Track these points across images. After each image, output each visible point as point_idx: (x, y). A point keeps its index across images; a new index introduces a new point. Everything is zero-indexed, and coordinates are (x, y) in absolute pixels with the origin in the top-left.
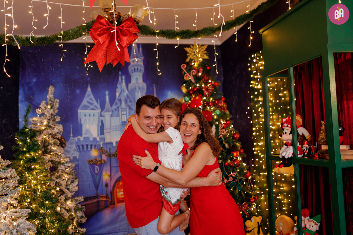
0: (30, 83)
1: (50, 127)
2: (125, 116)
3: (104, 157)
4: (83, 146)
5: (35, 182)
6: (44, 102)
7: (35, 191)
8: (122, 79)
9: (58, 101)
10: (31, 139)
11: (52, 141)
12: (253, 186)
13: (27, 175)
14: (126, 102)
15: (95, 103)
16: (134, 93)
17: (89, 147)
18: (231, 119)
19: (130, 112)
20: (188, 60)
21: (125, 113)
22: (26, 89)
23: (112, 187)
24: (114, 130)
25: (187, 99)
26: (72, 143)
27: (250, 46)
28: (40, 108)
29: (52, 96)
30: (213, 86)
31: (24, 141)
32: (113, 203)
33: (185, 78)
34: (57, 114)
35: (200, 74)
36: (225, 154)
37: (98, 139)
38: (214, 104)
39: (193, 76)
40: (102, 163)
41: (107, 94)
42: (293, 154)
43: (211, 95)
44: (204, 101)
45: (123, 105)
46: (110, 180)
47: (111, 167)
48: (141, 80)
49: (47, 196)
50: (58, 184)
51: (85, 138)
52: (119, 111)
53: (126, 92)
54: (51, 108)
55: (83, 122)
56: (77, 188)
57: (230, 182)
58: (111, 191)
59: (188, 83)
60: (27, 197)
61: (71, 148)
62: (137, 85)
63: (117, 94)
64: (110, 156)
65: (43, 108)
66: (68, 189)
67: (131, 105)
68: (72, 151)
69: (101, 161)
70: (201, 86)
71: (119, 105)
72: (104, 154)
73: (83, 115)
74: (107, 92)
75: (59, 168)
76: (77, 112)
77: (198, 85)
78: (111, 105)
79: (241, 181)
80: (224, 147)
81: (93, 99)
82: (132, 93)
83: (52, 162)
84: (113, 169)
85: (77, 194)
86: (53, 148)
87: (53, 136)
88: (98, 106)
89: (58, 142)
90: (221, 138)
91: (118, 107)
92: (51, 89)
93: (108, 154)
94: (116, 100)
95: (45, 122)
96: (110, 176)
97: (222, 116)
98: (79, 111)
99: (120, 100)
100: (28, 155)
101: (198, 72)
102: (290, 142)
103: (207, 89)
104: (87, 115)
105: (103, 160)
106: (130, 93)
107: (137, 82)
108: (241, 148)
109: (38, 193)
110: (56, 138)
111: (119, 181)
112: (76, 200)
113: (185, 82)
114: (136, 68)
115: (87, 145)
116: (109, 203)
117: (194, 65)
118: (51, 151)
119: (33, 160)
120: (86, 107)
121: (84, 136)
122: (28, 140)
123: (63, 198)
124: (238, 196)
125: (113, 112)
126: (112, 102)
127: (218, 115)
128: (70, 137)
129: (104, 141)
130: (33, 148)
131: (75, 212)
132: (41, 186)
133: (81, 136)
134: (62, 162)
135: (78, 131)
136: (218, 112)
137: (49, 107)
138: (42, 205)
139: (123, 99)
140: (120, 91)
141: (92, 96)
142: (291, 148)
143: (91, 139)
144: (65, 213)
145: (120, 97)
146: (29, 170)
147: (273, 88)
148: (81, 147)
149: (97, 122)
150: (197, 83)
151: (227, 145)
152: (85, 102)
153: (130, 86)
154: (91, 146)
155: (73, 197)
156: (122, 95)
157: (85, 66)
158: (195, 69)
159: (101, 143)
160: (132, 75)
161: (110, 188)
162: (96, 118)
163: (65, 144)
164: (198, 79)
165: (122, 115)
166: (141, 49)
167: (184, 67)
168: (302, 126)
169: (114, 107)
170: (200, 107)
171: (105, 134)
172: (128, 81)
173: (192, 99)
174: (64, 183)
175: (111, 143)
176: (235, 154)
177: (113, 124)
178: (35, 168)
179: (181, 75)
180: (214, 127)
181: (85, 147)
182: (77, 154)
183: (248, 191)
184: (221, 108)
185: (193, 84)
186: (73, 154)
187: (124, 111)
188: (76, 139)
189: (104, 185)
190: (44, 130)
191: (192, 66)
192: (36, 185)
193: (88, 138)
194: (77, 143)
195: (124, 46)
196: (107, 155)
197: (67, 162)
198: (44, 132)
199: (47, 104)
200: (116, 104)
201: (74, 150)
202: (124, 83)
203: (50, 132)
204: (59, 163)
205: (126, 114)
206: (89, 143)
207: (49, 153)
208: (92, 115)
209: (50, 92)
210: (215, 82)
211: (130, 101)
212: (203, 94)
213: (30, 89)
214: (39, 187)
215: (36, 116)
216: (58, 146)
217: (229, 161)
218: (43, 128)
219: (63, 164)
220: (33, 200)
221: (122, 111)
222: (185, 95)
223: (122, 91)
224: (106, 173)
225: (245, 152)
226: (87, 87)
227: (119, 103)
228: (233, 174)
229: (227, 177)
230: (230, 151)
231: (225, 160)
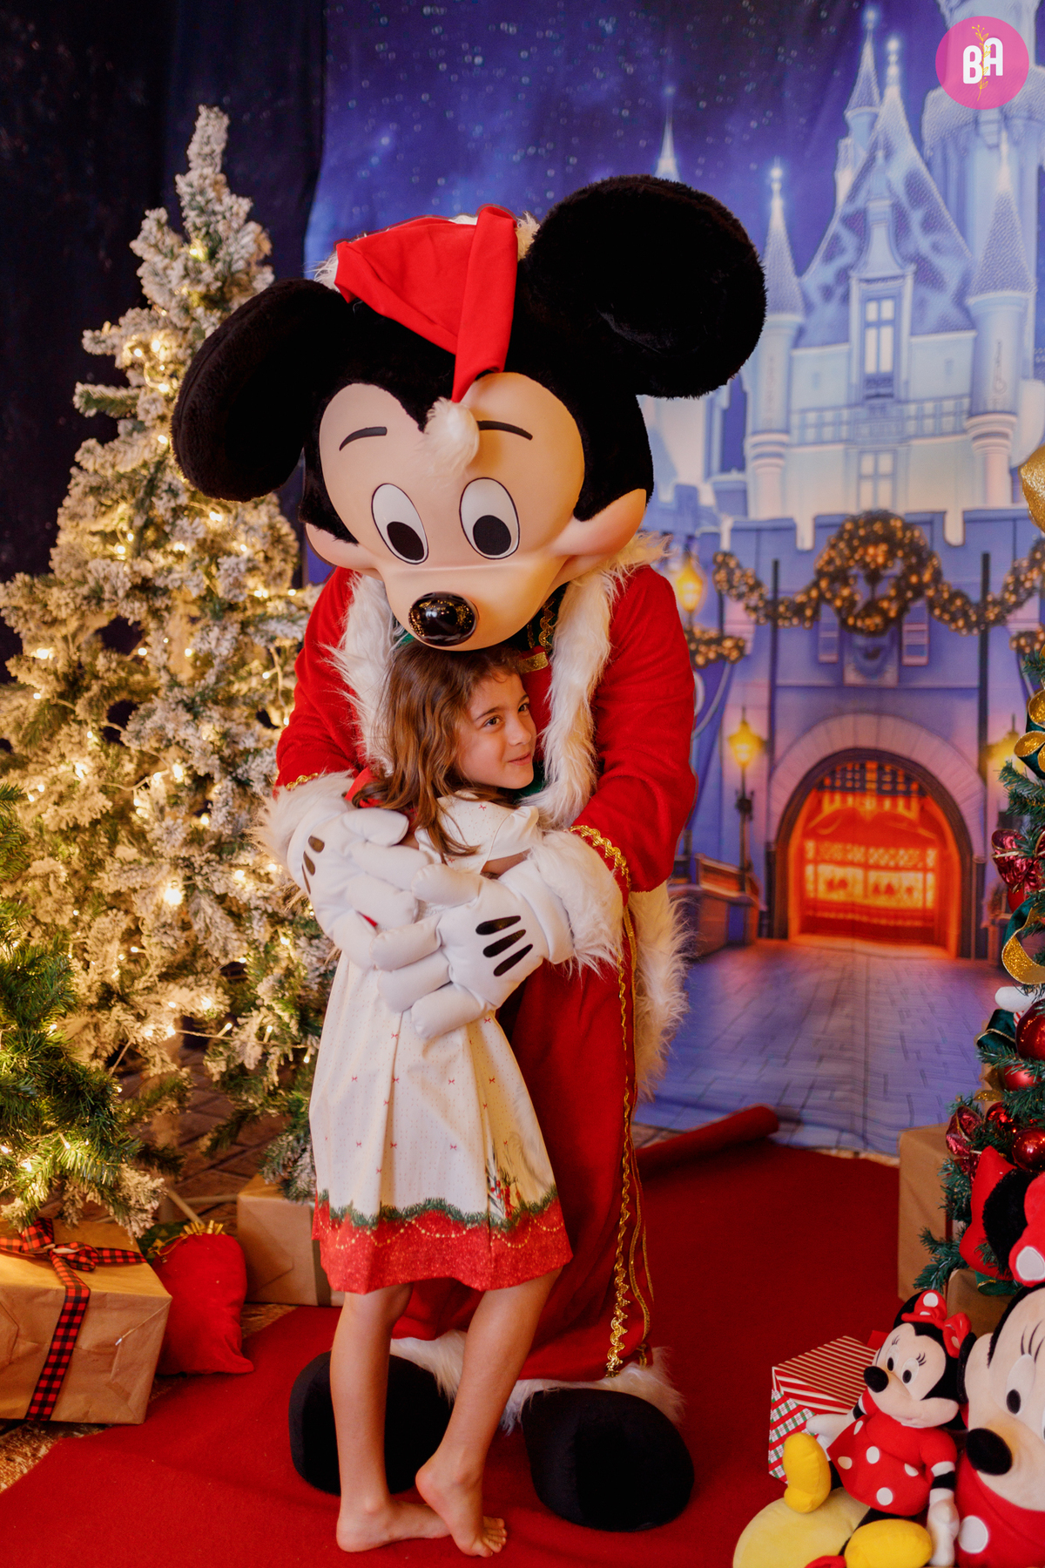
2: (887, 332)
3: (739, 619)
8: (883, 62)
14: (900, 226)
16: (964, 154)
19: (920, 305)
21: (888, 309)
23: (775, 821)
24: (811, 434)
32: (773, 927)
37: (707, 498)
40: (722, 658)
41: (776, 187)
45: (881, 255)
46: (765, 773)
47: (774, 689)
52: (846, 298)
53: (907, 156)
58: (768, 845)
63: (844, 179)
64: (772, 612)
67: (936, 247)
69: (718, 641)
71: (849, 256)
72: (740, 597)
74: (776, 173)
82: (945, 161)
84: (786, 701)
91: (843, 276)
93: (761, 597)
94: (835, 226)
96: (769, 746)
99: (858, 223)
105: (731, 637)
106: (928, 164)
111: (821, 787)
116: (753, 920)
125: (809, 308)
129: (746, 512)
139: (879, 208)
140: (863, 155)
145: (860, 202)
153: (939, 103)
156: (874, 182)
159: (727, 524)
160: (957, 21)
161: (764, 826)
165: (867, 325)
169: (820, 273)
171: (751, 465)
175: (786, 529)
177: (803, 396)
187: (879, 299)
189: (730, 800)
196: (755, 609)
200: (829, 257)
202: (894, 92)
205: (895, 323)
211: (930, 225)
221: (866, 299)
223: (882, 149)
224: (744, 723)
227: (849, 240)
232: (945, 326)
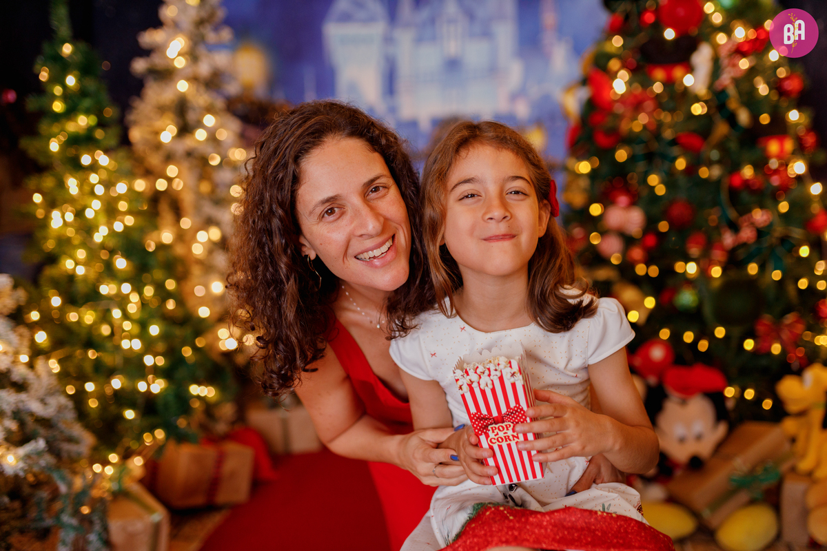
11: (201, 99)
15: (374, 4)
36: (733, 146)
55: (336, 58)
57: (746, 242)
73: (337, 40)
79: (788, 244)
80: (732, 119)
90: (726, 91)
97: (742, 11)
98: (327, 27)
108: (810, 130)
120: (346, 17)
124: (771, 295)
127: (726, 11)
129: (398, 115)
151: (744, 117)
162: (374, 47)
171: (399, 95)
176: (774, 149)
180: (706, 50)
187: (449, 22)
205: (460, 33)
208: (361, 39)
217: (748, 172)
221: (447, 25)
228: (759, 216)
229: (735, 227)
230: (753, 137)
231: (733, 167)
232: (479, 35)
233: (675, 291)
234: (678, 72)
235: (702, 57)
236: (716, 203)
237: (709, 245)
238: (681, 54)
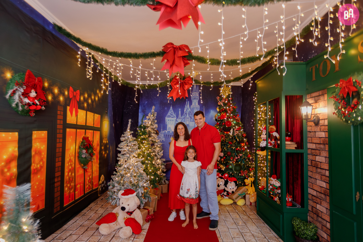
0: (144, 104)
1: (152, 125)
4: (167, 135)
5: (144, 149)
6: (150, 113)
7: (144, 153)
8: (188, 103)
9: (156, 113)
10: (144, 130)
11: (152, 132)
12: (253, 163)
13: (141, 145)
14: (189, 114)
15: (174, 115)
16: (193, 110)
17: (170, 136)
18: (242, 126)
19: (190, 120)
20: (220, 95)
22: (143, 106)
25: (219, 114)
26: (162, 134)
27: (250, 89)
28: (148, 116)
29: (154, 111)
30: (233, 108)
31: (141, 130)
33: (218, 104)
34: (156, 119)
35: (226, 102)
36: (236, 144)
38: (233, 118)
39: (223, 103)
42: (266, 145)
43: (232, 113)
44: (228, 116)
45: (188, 116)
48: (197, 104)
49: (149, 155)
50: (154, 152)
51: (168, 131)
52: (185, 119)
53: (189, 110)
54: (153, 116)
55: (167, 123)
56: (162, 154)
57: (239, 159)
59: (220, 106)
60: (141, 155)
61: (161, 136)
62: (195, 106)
63: (185, 111)
65: (150, 116)
66: (158, 154)
68: (162, 138)
70: (227, 108)
71: (185, 116)
73: (168, 120)
74: (180, 110)
75: (155, 144)
76: (165, 119)
77: (225, 107)
78: (182, 116)
79: (245, 159)
80: (236, 140)
81: (173, 112)
83: (152, 141)
85: (162, 157)
86: (153, 135)
87: (153, 129)
88: (175, 116)
89: (155, 132)
90: (235, 136)
91: (185, 117)
92: (153, 107)
94: (184, 114)
95: (150, 123)
97: (237, 124)
98: (166, 118)
99: (186, 114)
100: (142, 137)
101: (225, 101)
102: (265, 139)
103: (230, 110)
104: (170, 120)
106: (191, 110)
107: (195, 105)
108: (247, 142)
109: (145, 154)
110: (155, 130)
112: (162, 160)
113: (219, 106)
114: (195, 97)
115: (169, 135)
117: (224, 97)
118: (152, 136)
119: (144, 139)
120: (169, 116)
121: (167, 130)
122: (142, 130)
123: (156, 158)
124: (243, 167)
126: (182, 115)
127: (235, 124)
128: (161, 130)
130: (144, 133)
131: (161, 166)
132: (147, 151)
133: (166, 130)
134: (156, 141)
135: (165, 128)
136: (235, 122)
137: (152, 115)
138: (147, 159)
139: (187, 113)
141: (172, 111)
142: (265, 141)
143: (171, 132)
144: (157, 165)
146: (142, 143)
147: (264, 110)
148: (166, 136)
149: (174, 124)
150: (224, 106)
151: (238, 140)
152: (169, 114)
153: (192, 106)
154: (171, 135)
155: (160, 158)
156: (187, 111)
157: (168, 98)
158: (224, 99)
160: (193, 101)
162: (174, 122)
163: (158, 133)
164: (225, 104)
165: (187, 121)
166: (198, 88)
167: (218, 98)
168: (275, 131)
169: (183, 117)
170: (225, 119)
172: (191, 104)
173: (221, 115)
174: (157, 151)
176: (242, 145)
178: (145, 143)
179: (217, 102)
180: (232, 129)
181: (168, 136)
182: (164, 139)
183: (249, 165)
184: (237, 120)
185: (223, 107)
186: (162, 139)
188: (164, 131)
190: (149, 126)
191: (222, 98)
192: (145, 150)
193: (170, 131)
194: (164, 134)
195: (185, 90)
197: (159, 142)
198: (150, 127)
199: (151, 114)
200: (184, 116)
201: (163, 137)
202: (188, 105)
203: (152, 127)
204: (155, 142)
205: (189, 121)
206: (170, 134)
207: (151, 137)
208: (172, 120)
209: (153, 109)
210: (234, 106)
211: (191, 114)
212: (227, 112)
213: (144, 106)
214: (146, 151)
215: (146, 120)
216: (155, 134)
217: (239, 148)
218: (149, 125)
219: (157, 142)
220: (143, 156)
221: (187, 119)
222: (218, 113)
223: (187, 109)
225: (249, 144)
226: (171, 106)
227: (185, 115)
228: (241, 155)
229: (237, 156)
230: (239, 143)
231: (237, 147)
232: (192, 121)
233: (229, 166)
234: (228, 133)
235: (232, 130)
236: (234, 152)
237: (233, 159)
238: (229, 130)
